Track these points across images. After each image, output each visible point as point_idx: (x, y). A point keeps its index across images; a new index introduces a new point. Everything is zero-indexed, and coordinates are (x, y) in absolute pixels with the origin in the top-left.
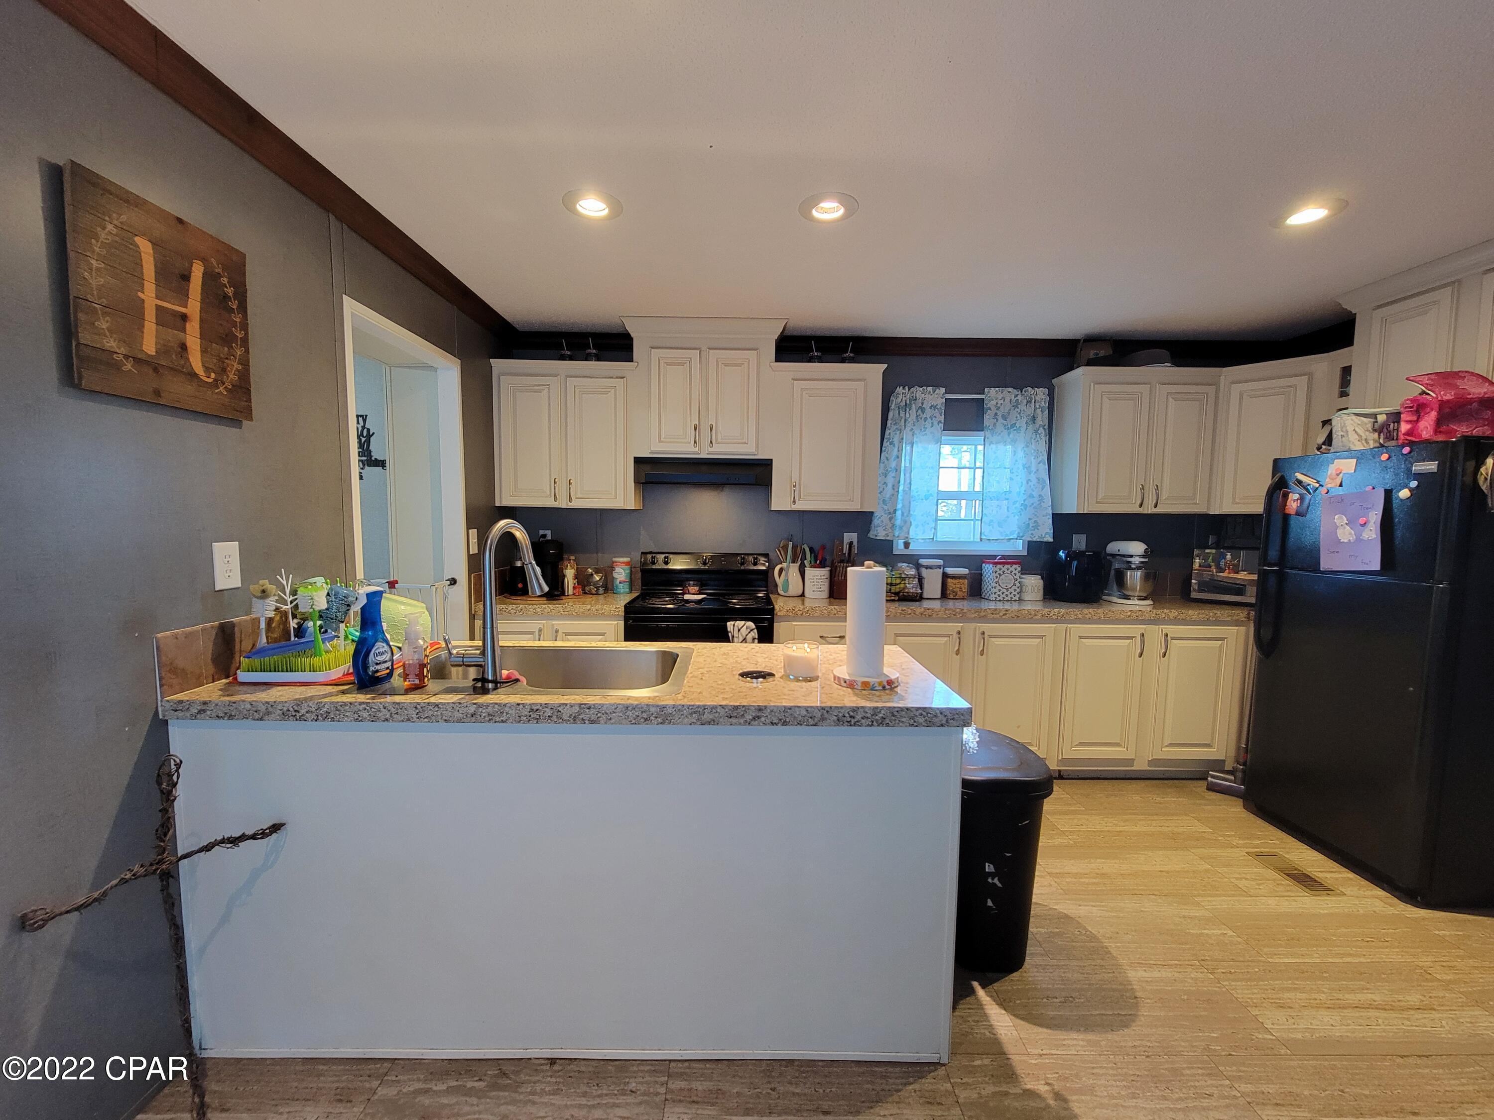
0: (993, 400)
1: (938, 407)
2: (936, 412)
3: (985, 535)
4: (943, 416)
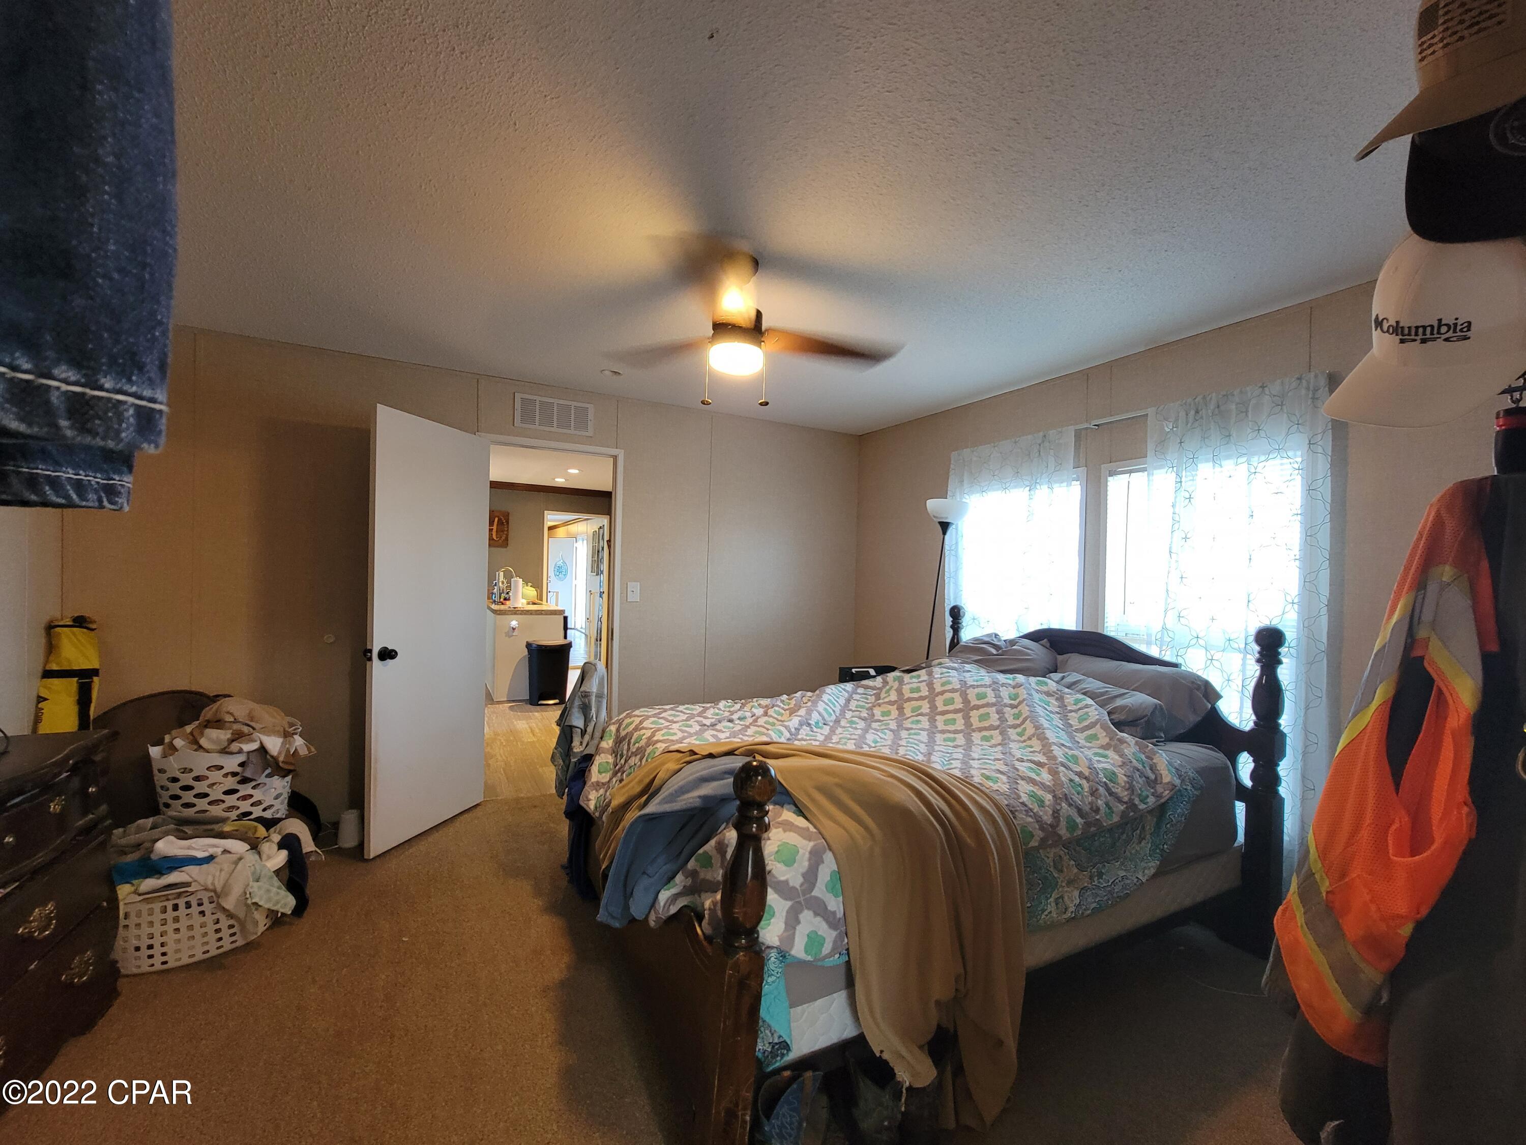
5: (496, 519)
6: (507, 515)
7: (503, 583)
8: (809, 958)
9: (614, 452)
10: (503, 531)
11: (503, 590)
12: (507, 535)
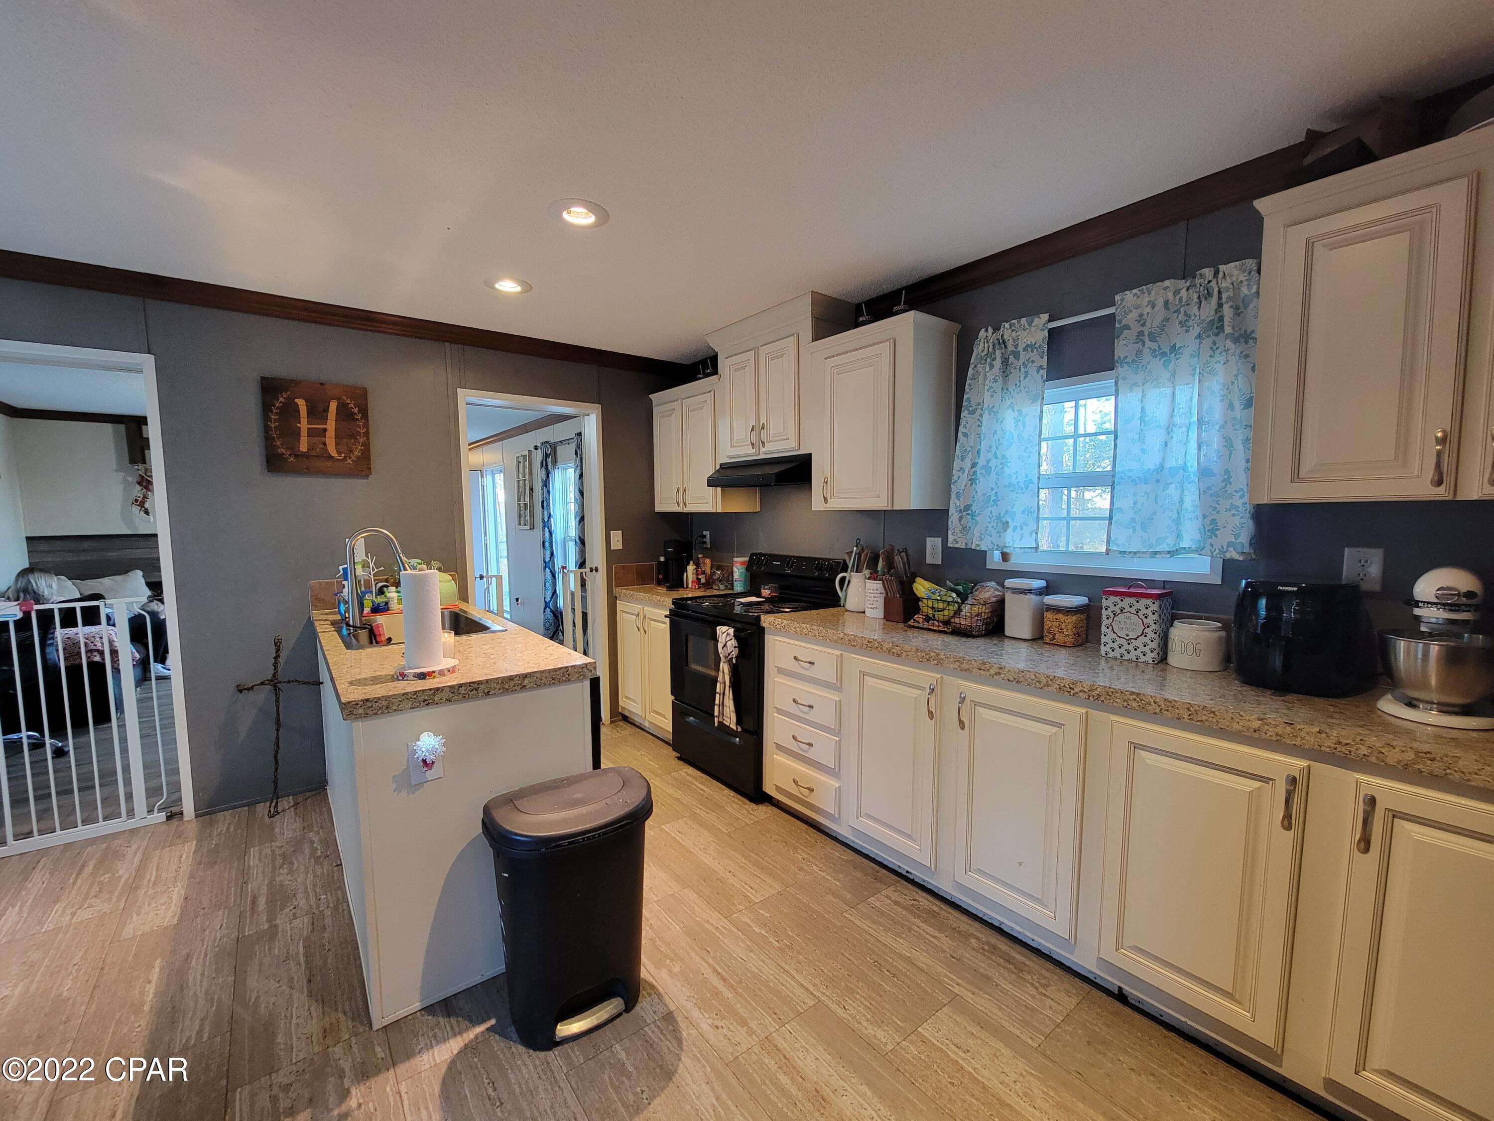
0: (1131, 311)
1: (1037, 345)
2: (1034, 355)
3: (1117, 545)
4: (1046, 358)
5: (333, 406)
6: (361, 397)
7: (365, 565)
10: (353, 436)
11: (368, 583)
12: (367, 446)
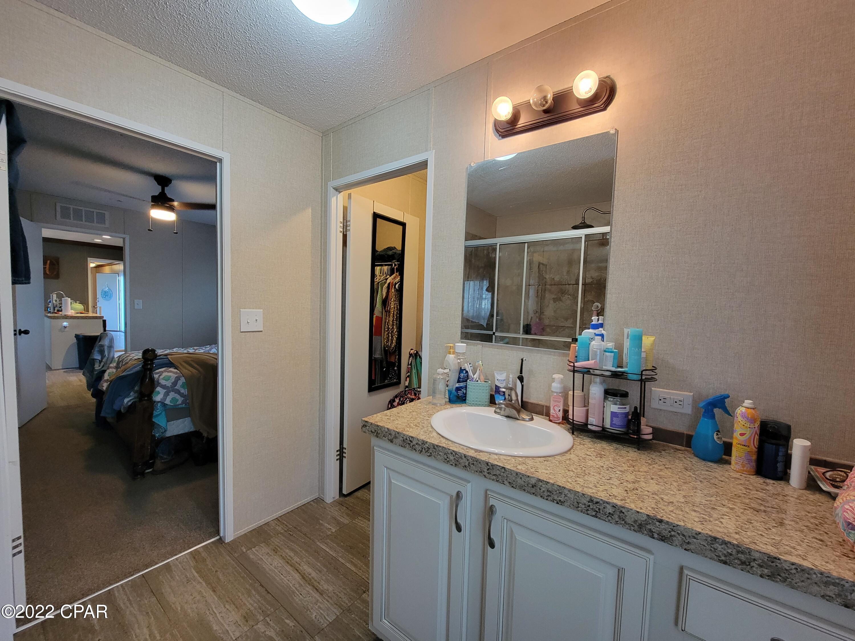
8: (172, 404)
9: (124, 236)
